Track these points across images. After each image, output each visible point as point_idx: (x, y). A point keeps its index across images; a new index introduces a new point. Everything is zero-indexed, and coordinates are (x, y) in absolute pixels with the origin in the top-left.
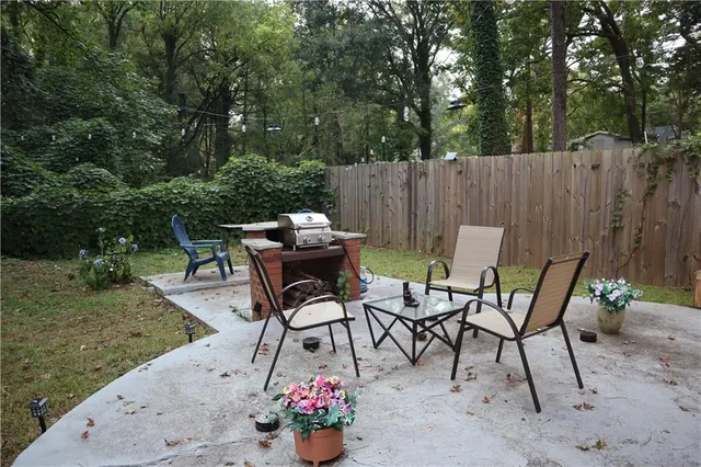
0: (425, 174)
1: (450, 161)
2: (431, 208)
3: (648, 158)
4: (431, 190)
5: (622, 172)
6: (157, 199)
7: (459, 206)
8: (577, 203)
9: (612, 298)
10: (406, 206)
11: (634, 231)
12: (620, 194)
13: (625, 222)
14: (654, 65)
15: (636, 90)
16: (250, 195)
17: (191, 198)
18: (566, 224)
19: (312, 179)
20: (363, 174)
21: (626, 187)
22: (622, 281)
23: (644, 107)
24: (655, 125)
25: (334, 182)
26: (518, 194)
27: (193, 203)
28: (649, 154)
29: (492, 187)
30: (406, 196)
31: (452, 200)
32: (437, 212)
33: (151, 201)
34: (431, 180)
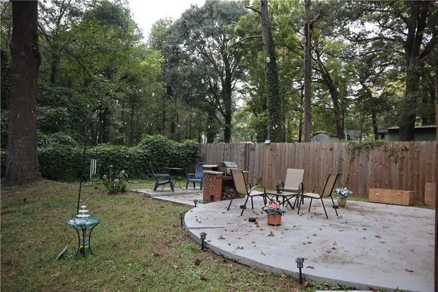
0: (254, 149)
1: (267, 144)
2: (256, 165)
3: (351, 147)
4: (257, 156)
5: (342, 151)
6: (113, 154)
7: (271, 165)
8: (324, 164)
9: (343, 194)
10: (243, 164)
11: (347, 175)
12: (341, 160)
13: (343, 172)
14: (348, 97)
15: (340, 110)
16: (159, 155)
17: (130, 155)
18: (319, 172)
19: (192, 149)
20: (220, 148)
21: (343, 157)
22: (346, 188)
23: (343, 119)
24: (348, 129)
25: (203, 151)
26: (298, 160)
27: (131, 158)
28: (352, 145)
29: (286, 156)
30: (243, 158)
31: (267, 162)
32: (259, 168)
33: (110, 155)
34: (257, 152)
